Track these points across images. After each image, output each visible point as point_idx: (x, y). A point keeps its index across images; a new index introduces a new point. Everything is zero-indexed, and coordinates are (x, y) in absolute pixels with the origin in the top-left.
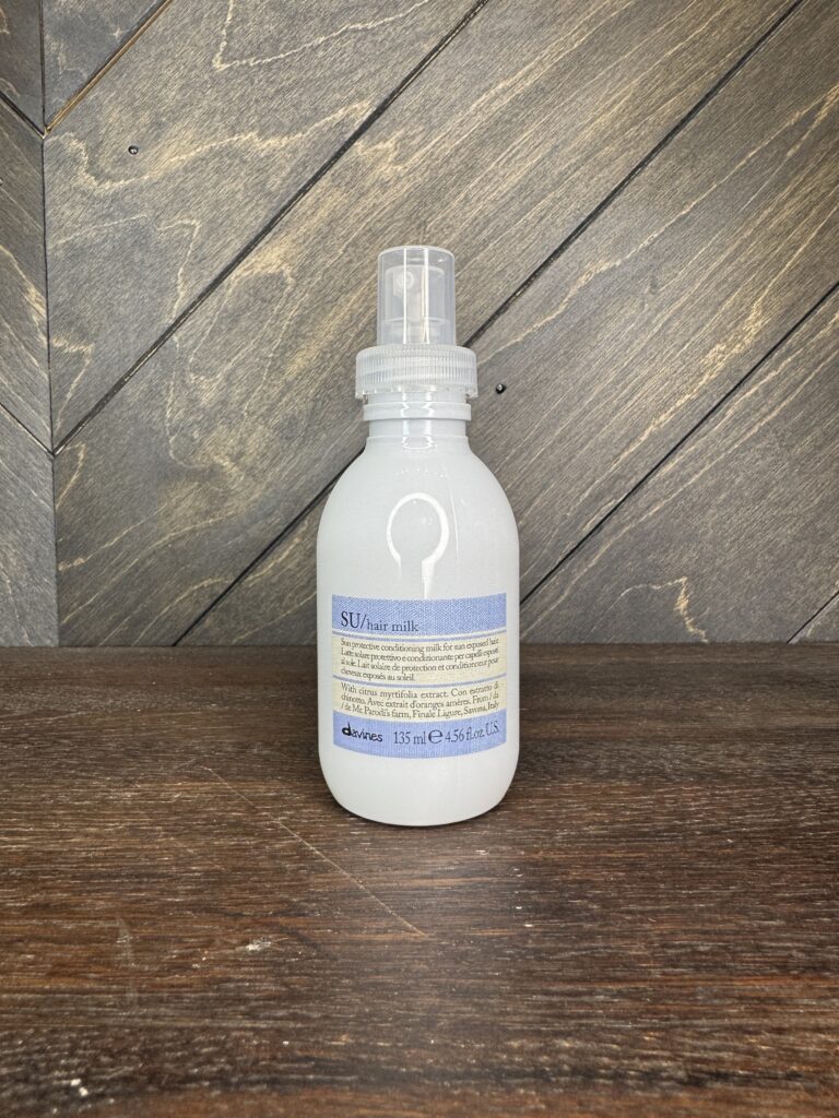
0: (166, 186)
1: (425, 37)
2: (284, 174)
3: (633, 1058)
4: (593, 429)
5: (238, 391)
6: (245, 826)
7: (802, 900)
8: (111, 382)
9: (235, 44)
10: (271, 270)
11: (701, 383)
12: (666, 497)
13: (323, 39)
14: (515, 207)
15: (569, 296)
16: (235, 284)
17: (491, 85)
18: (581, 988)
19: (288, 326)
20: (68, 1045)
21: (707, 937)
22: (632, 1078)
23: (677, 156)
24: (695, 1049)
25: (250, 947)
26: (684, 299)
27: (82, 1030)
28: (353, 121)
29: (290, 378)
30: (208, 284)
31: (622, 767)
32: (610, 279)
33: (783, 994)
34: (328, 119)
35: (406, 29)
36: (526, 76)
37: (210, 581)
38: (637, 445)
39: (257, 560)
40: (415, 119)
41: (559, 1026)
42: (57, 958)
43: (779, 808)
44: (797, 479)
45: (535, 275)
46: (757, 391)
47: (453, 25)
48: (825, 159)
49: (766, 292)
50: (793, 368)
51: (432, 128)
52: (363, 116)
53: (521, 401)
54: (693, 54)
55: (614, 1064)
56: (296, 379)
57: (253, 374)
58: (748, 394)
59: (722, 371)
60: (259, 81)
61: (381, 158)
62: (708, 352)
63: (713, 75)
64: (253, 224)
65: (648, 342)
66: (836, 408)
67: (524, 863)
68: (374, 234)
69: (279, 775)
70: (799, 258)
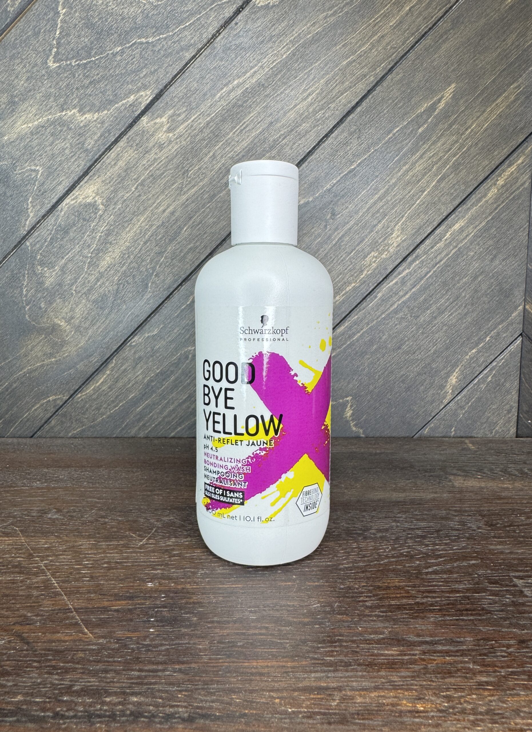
0: (20, 143)
1: (187, 48)
2: (96, 138)
3: (167, 706)
5: (69, 277)
6: (21, 567)
9: (62, 50)
10: (89, 200)
11: (362, 276)
12: (339, 347)
13: (119, 49)
16: (65, 209)
17: (230, 81)
18: (160, 667)
19: (100, 236)
23: (349, 130)
24: (201, 701)
26: (352, 223)
28: (140, 103)
29: (102, 270)
30: (48, 208)
32: (306, 210)
33: (266, 670)
34: (124, 102)
35: (174, 42)
36: (252, 76)
37: (54, 397)
39: (83, 384)
40: (181, 103)
41: (136, 689)
44: (420, 337)
46: (396, 283)
47: (205, 41)
48: (442, 135)
49: (404, 218)
50: (419, 268)
51: (192, 109)
52: (146, 100)
54: (360, 64)
55: (154, 710)
56: (106, 270)
57: (78, 267)
58: (391, 284)
59: (375, 269)
60: (79, 76)
61: (159, 128)
62: (367, 257)
63: (372, 79)
64: (76, 170)
65: (329, 250)
66: (446, 292)
67: (169, 591)
68: (154, 178)
69: (57, 532)
70: (424, 198)
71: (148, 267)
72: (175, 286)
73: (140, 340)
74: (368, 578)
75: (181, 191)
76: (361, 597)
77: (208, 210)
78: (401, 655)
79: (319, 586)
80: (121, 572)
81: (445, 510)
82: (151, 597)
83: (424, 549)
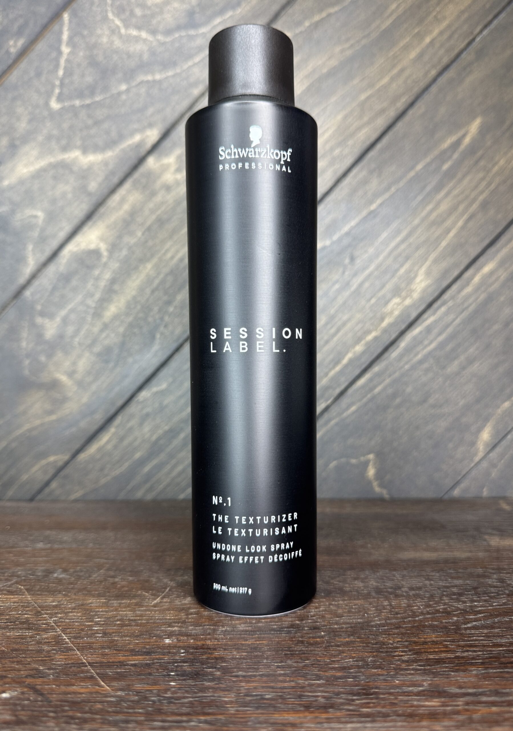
6: (30, 624)
7: (343, 669)
11: (383, 325)
12: (359, 401)
16: (68, 255)
25: (4, 695)
29: (107, 321)
33: (298, 721)
37: (55, 458)
38: (341, 366)
39: (87, 443)
43: (365, 613)
46: (420, 332)
58: (415, 332)
59: (397, 317)
62: (387, 304)
64: (80, 216)
67: (189, 647)
69: (64, 591)
71: (157, 317)
73: (149, 395)
74: (402, 634)
76: (396, 651)
78: (443, 706)
79: (351, 642)
80: (136, 629)
81: (481, 568)
82: (169, 653)
83: (461, 606)
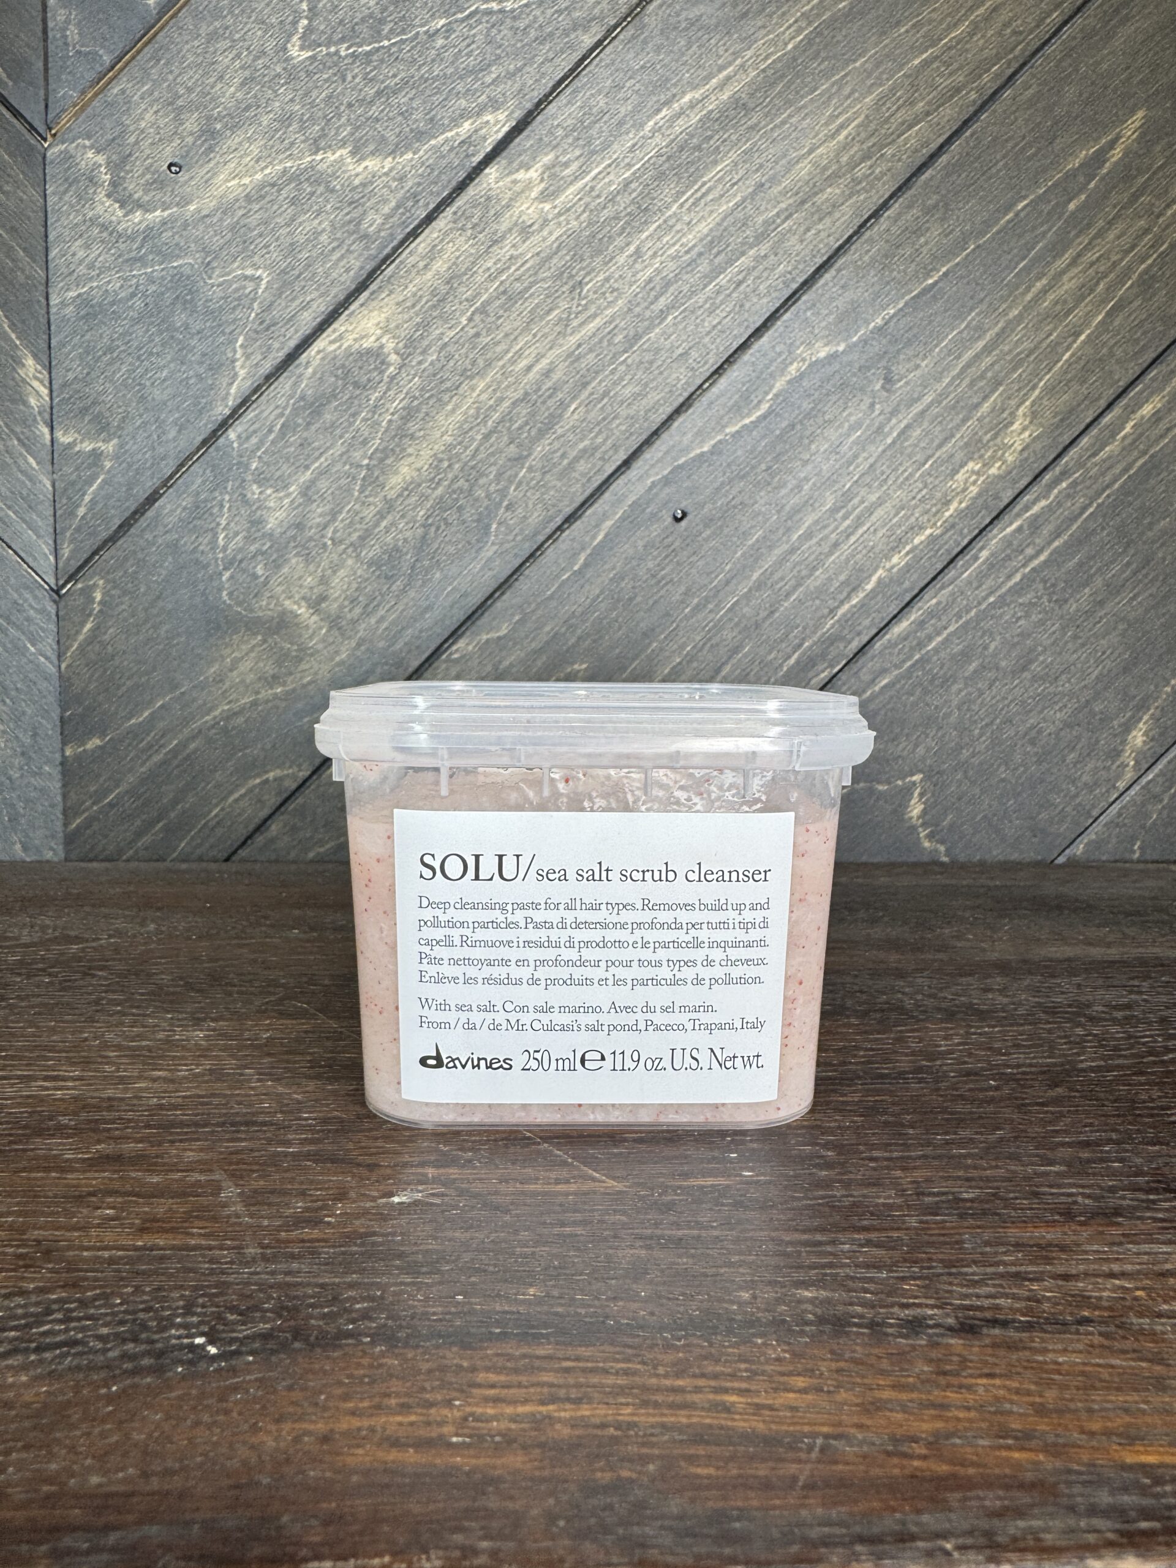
0: (221, 220)
1: (585, 26)
2: (387, 210)
3: (892, 1305)
4: (804, 573)
5: (319, 510)
7: (1087, 1144)
8: (141, 492)
9: (319, 24)
10: (367, 344)
12: (897, 667)
13: (441, 23)
14: (704, 267)
15: (775, 391)
17: (674, 96)
18: (819, 1237)
19: (390, 421)
20: (181, 1303)
21: (973, 1183)
22: (891, 1326)
23: (923, 204)
24: (966, 1296)
25: (396, 1199)
26: (927, 400)
27: (195, 1288)
28: (484, 139)
29: (392, 494)
30: (280, 360)
31: (849, 1003)
32: (829, 370)
33: (1068, 1240)
34: (449, 135)
35: (559, 12)
36: (722, 86)
37: (278, 773)
38: (861, 595)
40: (570, 140)
41: (797, 1276)
42: (146, 1213)
43: (1052, 1048)
44: (1070, 645)
45: (730, 360)
46: (1019, 529)
48: (1117, 216)
49: (1037, 392)
50: (1068, 496)
51: (592, 153)
52: (497, 132)
53: (708, 532)
54: (948, 64)
55: (869, 1313)
56: (401, 494)
57: (340, 488)
58: (1009, 530)
59: (975, 498)
60: (354, 78)
61: (523, 191)
62: (958, 472)
63: (973, 96)
64: (342, 279)
65: (879, 457)
66: (1124, 551)
68: (509, 298)
70: (1079, 349)
71: (492, 488)
72: (548, 531)
73: (470, 648)
75: (567, 326)
77: (623, 368)
